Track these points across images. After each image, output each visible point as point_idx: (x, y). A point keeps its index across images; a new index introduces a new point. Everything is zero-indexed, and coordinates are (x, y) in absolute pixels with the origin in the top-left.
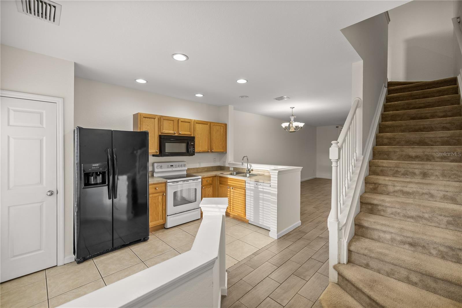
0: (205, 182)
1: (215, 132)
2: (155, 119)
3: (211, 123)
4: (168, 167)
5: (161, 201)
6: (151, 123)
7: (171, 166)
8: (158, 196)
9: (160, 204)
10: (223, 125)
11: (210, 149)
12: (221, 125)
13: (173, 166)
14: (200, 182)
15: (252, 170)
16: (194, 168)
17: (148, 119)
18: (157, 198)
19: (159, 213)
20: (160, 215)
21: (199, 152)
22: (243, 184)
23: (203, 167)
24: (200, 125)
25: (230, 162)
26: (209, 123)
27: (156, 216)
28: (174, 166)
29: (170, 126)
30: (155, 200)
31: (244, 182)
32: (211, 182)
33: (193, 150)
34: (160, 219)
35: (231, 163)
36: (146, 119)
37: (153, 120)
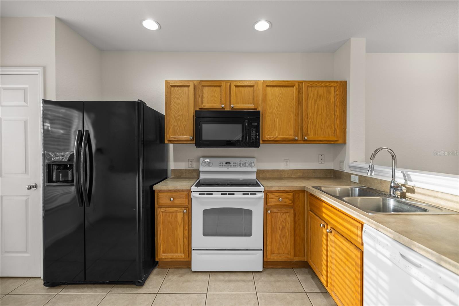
0: (273, 200)
1: (313, 101)
2: (188, 86)
3: (301, 82)
4: (221, 165)
5: (181, 222)
6: (183, 94)
7: (226, 163)
8: (177, 213)
9: (180, 226)
10: (334, 84)
11: (300, 135)
12: (328, 84)
13: (229, 163)
14: (260, 198)
15: (412, 190)
16: (272, 170)
17: (179, 88)
18: (174, 214)
19: (177, 241)
20: (180, 245)
21: (274, 142)
22: (355, 230)
23: (294, 170)
24: (277, 89)
25: (352, 163)
26: (297, 84)
27: (172, 244)
28: (232, 164)
29: (215, 96)
30: (172, 217)
31: (357, 227)
32: (291, 202)
33: (256, 135)
34: (179, 251)
35: (355, 164)
36: (176, 88)
37: (186, 88)
